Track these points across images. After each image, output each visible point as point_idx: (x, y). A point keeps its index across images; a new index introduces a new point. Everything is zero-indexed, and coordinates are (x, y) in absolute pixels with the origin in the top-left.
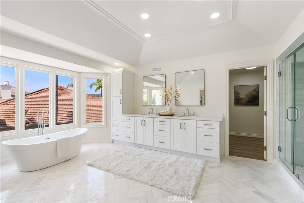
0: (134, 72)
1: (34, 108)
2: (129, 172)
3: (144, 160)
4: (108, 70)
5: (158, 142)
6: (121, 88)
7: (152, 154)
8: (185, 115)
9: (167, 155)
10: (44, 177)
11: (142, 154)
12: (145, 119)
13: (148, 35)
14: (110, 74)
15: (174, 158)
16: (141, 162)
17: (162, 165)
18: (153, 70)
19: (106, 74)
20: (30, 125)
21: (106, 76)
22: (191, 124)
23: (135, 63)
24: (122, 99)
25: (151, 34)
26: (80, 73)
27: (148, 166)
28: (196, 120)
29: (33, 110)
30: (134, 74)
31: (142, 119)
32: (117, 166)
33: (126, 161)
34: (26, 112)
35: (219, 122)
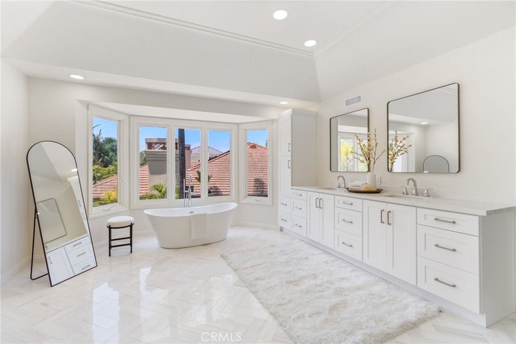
0: (317, 112)
1: (221, 174)
2: (259, 282)
3: (299, 269)
4: (272, 114)
5: (341, 242)
6: (290, 142)
7: (325, 262)
8: (407, 194)
9: (352, 271)
10: (171, 258)
11: (306, 259)
12: (322, 196)
13: (310, 43)
14: (277, 120)
15: (361, 279)
16: (290, 271)
17: (322, 287)
18: (348, 103)
19: (271, 122)
20: (214, 192)
21: (272, 124)
22: (404, 214)
23: (315, 96)
24: (290, 160)
25: (317, 40)
26: (238, 124)
27: (294, 281)
28: (417, 207)
29: (220, 176)
30: (316, 116)
31: (317, 195)
32: (253, 266)
33: (271, 263)
34: (209, 178)
35: (477, 217)
